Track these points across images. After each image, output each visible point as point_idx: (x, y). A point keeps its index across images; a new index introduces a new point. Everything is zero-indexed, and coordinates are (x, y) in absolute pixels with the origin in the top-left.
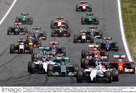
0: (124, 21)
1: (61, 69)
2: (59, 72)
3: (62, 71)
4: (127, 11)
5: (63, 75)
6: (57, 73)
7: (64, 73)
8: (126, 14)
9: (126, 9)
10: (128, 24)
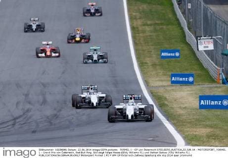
0: (135, 44)
1: (93, 57)
2: (92, 60)
3: (94, 59)
4: (138, 31)
5: (95, 62)
6: (90, 61)
7: (95, 61)
8: (137, 35)
9: (137, 28)
10: (140, 47)
